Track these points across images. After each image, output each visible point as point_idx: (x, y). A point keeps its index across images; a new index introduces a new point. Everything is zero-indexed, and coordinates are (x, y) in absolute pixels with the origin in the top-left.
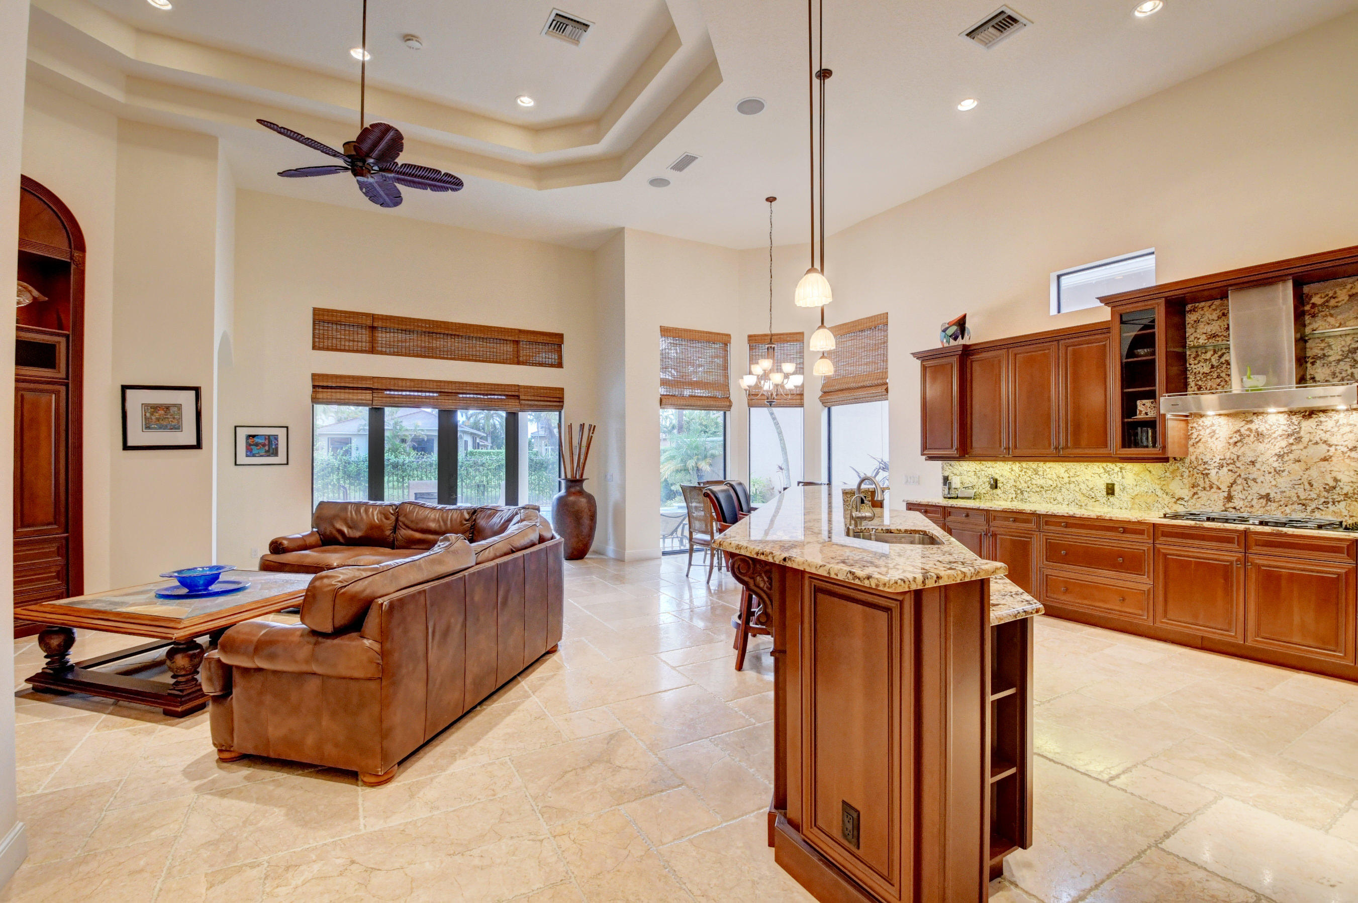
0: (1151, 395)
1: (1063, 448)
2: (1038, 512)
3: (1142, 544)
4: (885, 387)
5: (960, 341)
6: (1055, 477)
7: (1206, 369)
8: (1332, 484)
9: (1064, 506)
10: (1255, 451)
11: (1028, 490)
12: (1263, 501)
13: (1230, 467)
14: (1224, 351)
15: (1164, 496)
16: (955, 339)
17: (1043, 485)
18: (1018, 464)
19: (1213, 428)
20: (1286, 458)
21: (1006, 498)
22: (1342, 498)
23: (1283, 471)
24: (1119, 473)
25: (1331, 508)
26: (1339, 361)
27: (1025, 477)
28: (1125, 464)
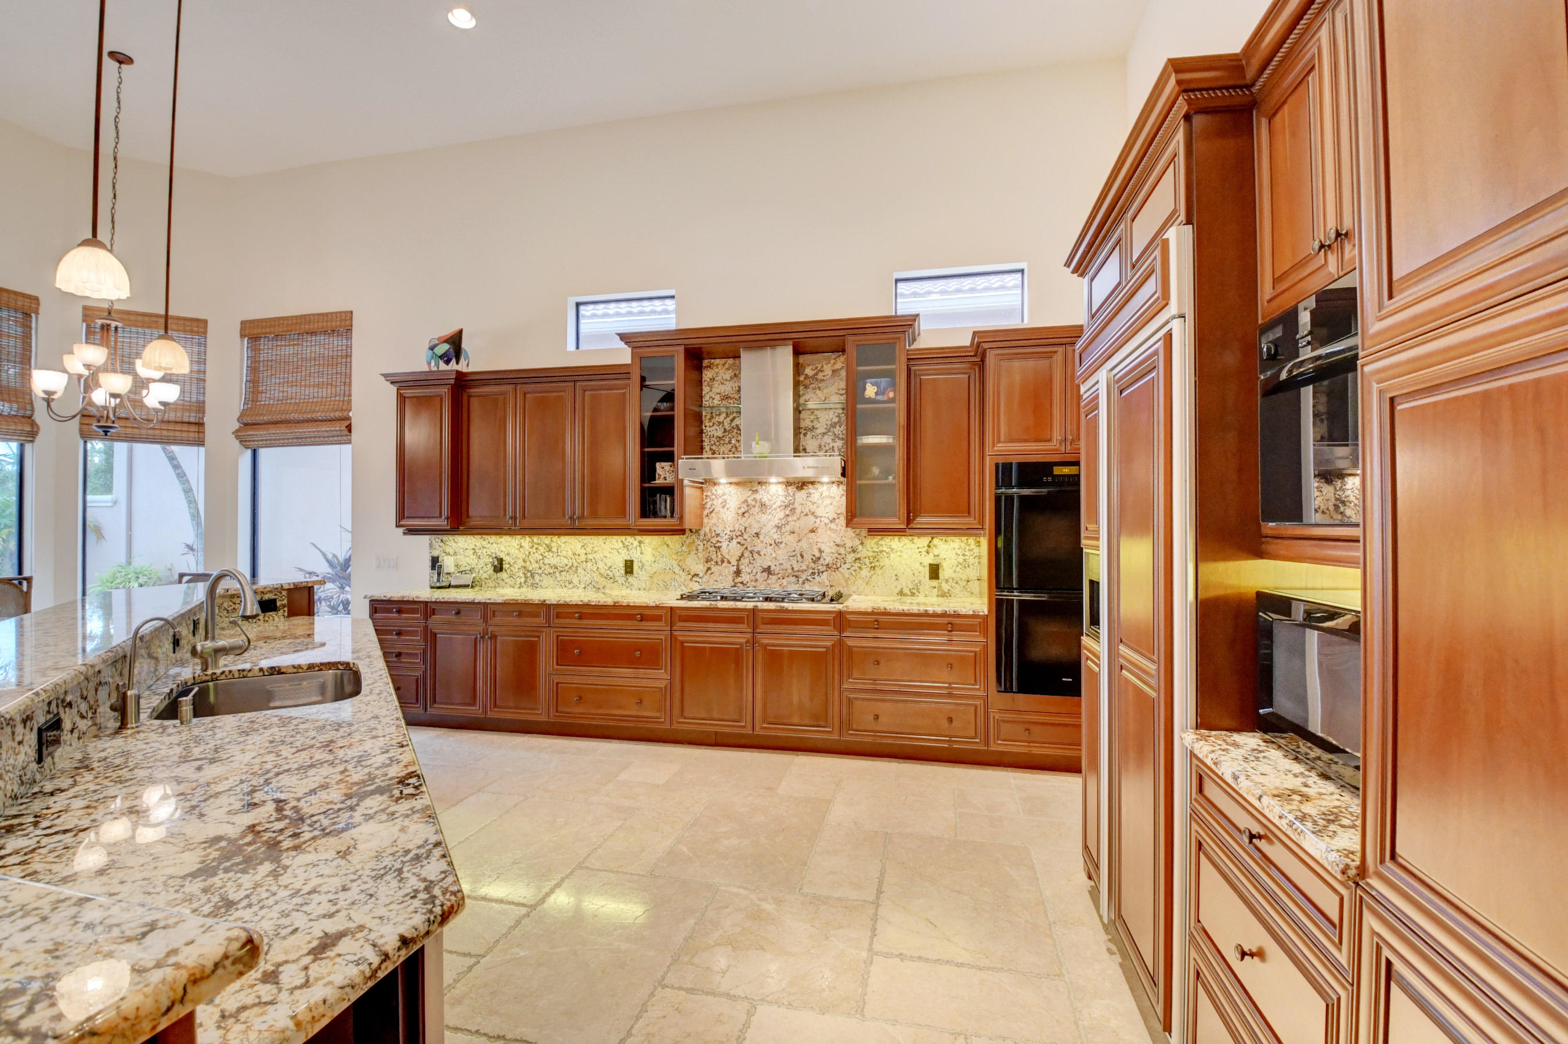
0: (669, 457)
1: (579, 518)
2: (547, 602)
3: (659, 633)
4: (347, 423)
5: (453, 366)
6: (570, 554)
7: (720, 433)
8: (817, 554)
9: (580, 590)
10: (759, 522)
11: (540, 572)
12: (765, 574)
13: (739, 540)
14: (735, 415)
15: (681, 572)
16: (447, 362)
17: (557, 565)
18: (528, 539)
19: (725, 497)
20: (784, 530)
21: (512, 583)
22: (825, 568)
23: (781, 543)
24: (638, 548)
25: (818, 579)
26: (824, 434)
27: (536, 555)
28: (644, 537)
